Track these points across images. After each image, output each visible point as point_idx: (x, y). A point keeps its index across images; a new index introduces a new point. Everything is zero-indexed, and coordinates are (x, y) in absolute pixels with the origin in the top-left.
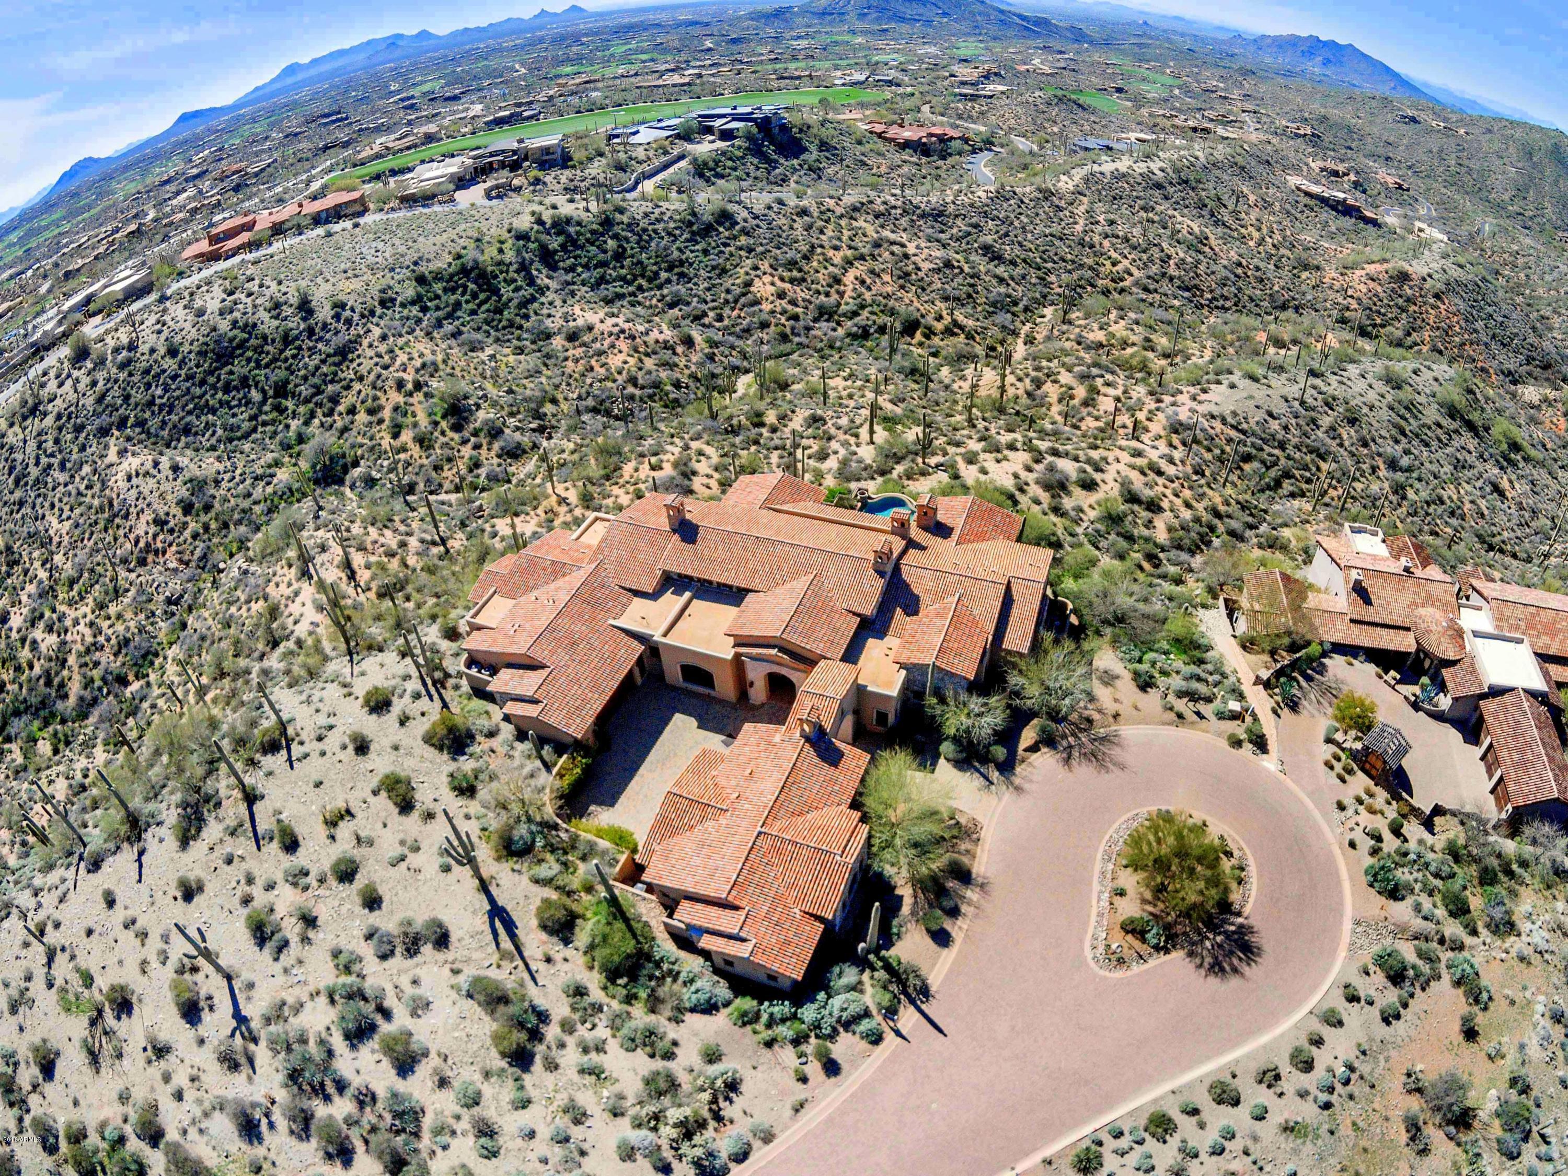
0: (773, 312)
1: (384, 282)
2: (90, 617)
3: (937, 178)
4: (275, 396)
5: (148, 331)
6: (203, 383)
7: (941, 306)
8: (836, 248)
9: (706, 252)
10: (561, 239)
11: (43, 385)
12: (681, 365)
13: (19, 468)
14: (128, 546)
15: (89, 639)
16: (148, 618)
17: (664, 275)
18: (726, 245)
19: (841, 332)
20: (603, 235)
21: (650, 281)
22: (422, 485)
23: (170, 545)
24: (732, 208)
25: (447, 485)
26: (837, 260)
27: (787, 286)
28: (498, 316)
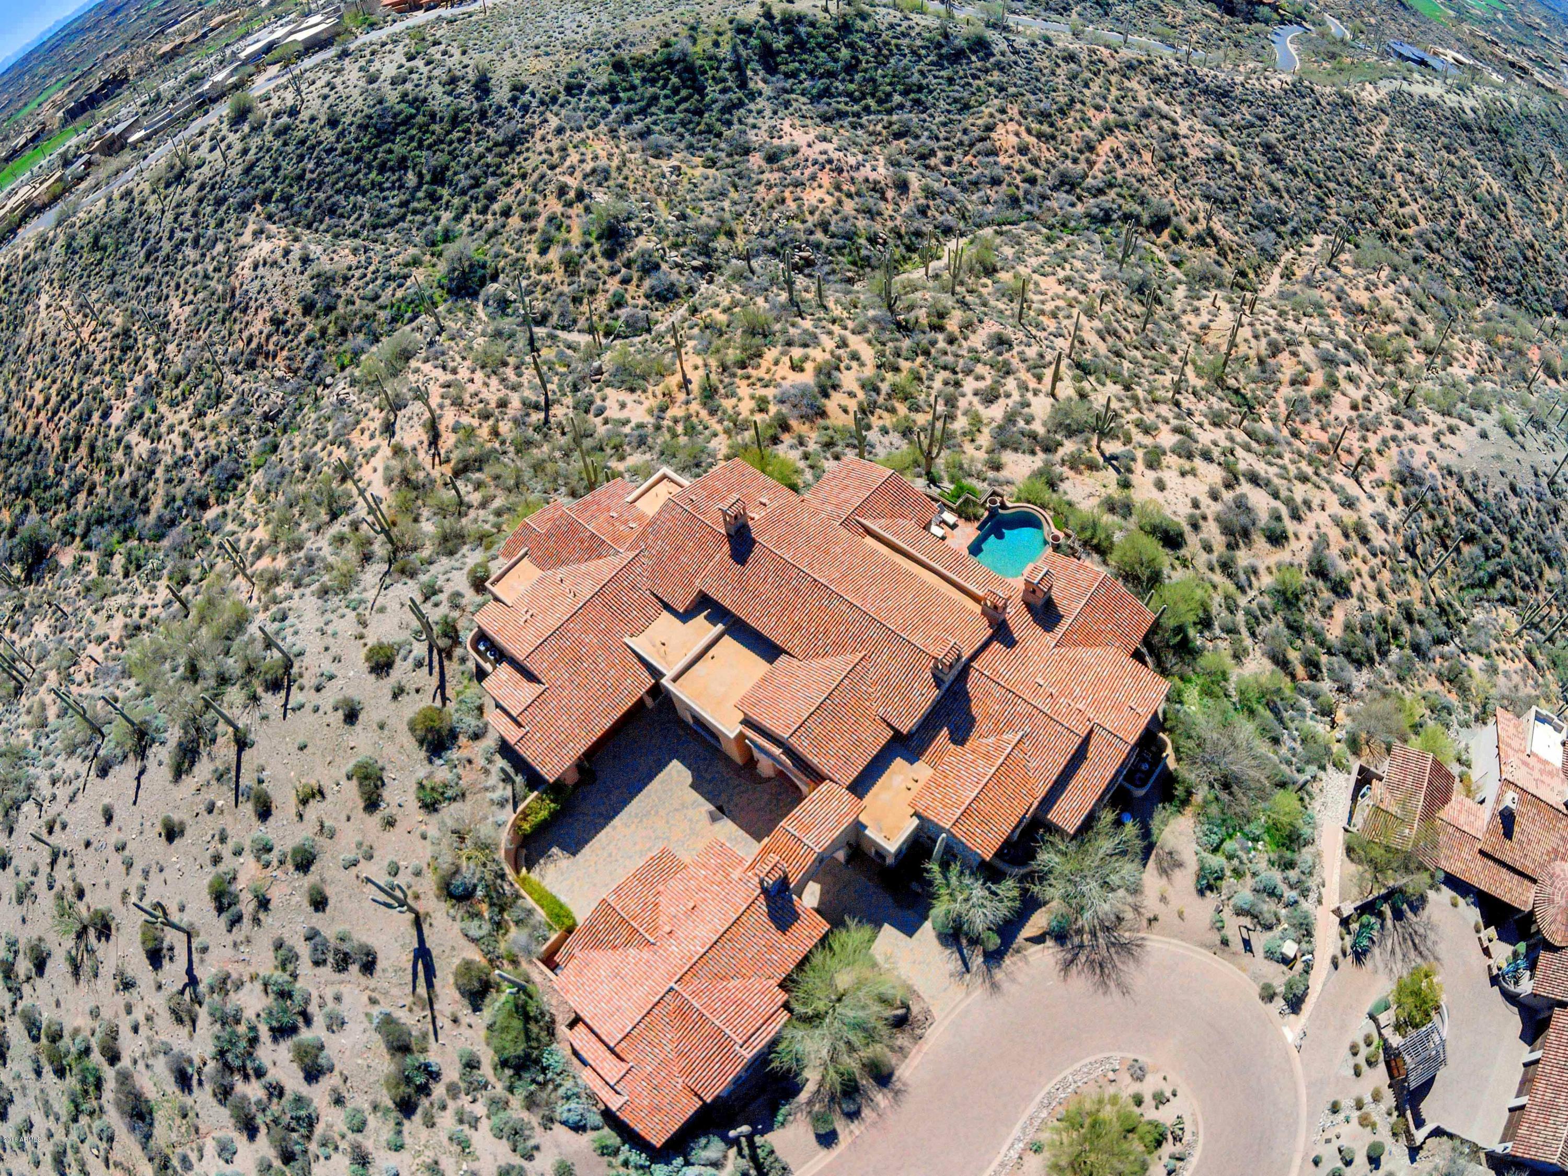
0: (1008, 168)
1: (575, 64)
2: (185, 426)
3: (1237, 44)
4: (434, 182)
5: (315, 95)
6: (358, 159)
7: (1201, 205)
8: (1098, 108)
9: (951, 81)
10: (788, 39)
11: (194, 148)
12: (887, 214)
13: (152, 241)
14: (241, 344)
15: (180, 452)
16: (242, 434)
17: (897, 98)
18: (975, 77)
19: (1080, 209)
20: (837, 41)
21: (880, 102)
22: (556, 317)
23: (282, 349)
24: (992, 35)
25: (582, 323)
26: (1096, 123)
27: (1032, 140)
28: (696, 119)
